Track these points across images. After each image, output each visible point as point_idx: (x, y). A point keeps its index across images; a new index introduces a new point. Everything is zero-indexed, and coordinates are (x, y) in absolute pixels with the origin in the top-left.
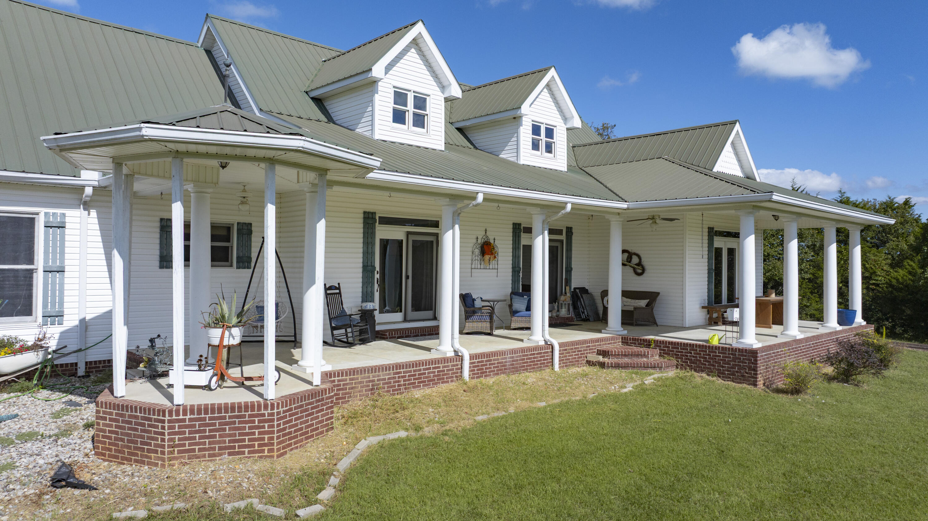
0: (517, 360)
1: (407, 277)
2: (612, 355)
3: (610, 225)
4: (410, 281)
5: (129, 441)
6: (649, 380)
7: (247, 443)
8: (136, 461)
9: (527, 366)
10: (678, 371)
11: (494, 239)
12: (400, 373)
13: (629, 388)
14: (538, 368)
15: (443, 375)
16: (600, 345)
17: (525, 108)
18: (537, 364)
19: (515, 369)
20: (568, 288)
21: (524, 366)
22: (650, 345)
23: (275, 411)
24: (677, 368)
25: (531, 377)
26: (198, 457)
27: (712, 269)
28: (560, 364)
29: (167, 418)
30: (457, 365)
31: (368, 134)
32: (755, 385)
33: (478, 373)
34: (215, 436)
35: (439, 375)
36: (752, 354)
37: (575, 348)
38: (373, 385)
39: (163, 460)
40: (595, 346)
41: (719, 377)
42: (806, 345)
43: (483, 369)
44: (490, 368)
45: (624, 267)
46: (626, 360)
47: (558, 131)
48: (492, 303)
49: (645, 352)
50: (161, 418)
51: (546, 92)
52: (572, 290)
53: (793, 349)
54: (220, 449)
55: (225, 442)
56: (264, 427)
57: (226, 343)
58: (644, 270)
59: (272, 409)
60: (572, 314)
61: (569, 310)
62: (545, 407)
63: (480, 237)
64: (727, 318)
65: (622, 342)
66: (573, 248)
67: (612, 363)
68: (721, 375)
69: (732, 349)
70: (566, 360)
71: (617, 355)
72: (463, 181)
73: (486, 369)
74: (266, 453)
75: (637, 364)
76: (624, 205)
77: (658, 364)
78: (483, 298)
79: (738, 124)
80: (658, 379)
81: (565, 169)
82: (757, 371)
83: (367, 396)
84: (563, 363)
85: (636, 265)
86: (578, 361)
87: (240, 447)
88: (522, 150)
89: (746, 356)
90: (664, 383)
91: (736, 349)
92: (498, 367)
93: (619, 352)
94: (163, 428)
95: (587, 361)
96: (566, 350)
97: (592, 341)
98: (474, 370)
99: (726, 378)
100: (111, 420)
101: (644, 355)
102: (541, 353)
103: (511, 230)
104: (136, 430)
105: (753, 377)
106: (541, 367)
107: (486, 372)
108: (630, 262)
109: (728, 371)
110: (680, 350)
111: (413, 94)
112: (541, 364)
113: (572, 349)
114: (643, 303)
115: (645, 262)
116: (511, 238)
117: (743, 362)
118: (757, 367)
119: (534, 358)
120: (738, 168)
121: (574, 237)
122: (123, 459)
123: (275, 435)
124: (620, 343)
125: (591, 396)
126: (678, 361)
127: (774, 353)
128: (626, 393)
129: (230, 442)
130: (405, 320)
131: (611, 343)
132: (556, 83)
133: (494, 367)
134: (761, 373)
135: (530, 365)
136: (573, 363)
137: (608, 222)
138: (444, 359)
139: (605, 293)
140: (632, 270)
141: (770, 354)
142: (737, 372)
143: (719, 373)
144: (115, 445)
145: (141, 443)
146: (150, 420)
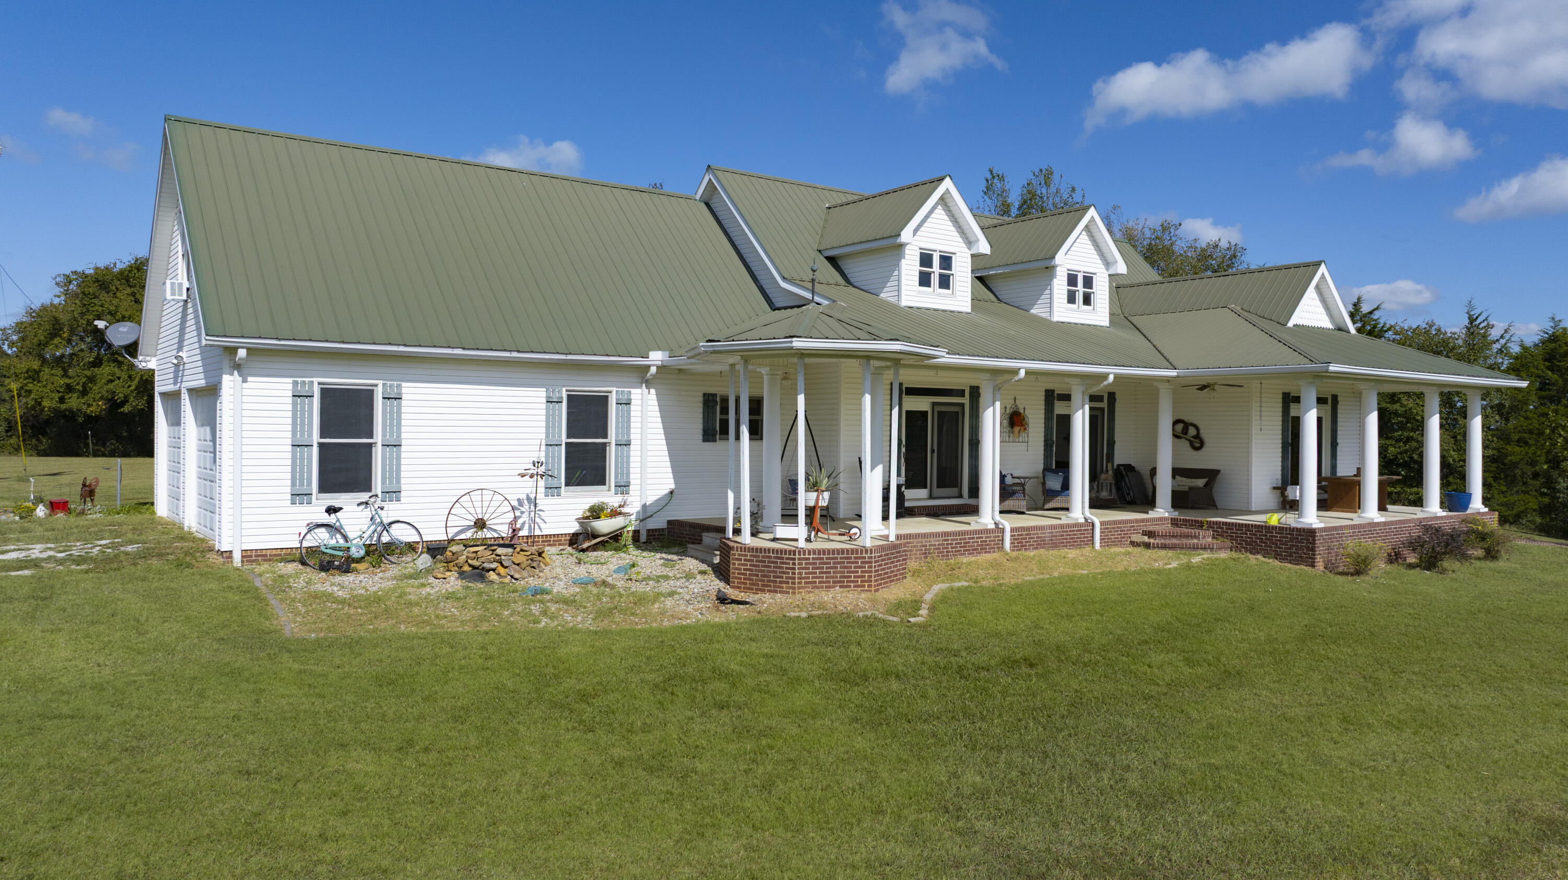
0: (1056, 536)
1: (933, 451)
2: (1158, 536)
3: (1158, 394)
4: (935, 455)
5: (762, 576)
6: (1196, 560)
7: (852, 579)
8: (769, 591)
9: (1066, 542)
10: (1233, 553)
11: (1024, 409)
12: (948, 540)
13: (1174, 564)
14: (1077, 545)
15: (986, 545)
16: (1146, 525)
17: (1060, 258)
18: (1077, 542)
19: (1054, 545)
20: (1110, 465)
21: (1063, 543)
22: (1202, 526)
23: (873, 555)
24: (1231, 550)
25: (1072, 553)
26: (818, 588)
27: (1288, 442)
28: (1101, 543)
29: (797, 556)
30: (999, 537)
31: (893, 300)
32: (1313, 566)
33: (1018, 546)
34: (830, 573)
35: (982, 545)
36: (1311, 533)
37: (1118, 528)
38: (925, 550)
39: (794, 588)
40: (1140, 526)
41: (1276, 558)
42: (1384, 529)
43: (1022, 542)
44: (1030, 542)
45: (1177, 440)
46: (1175, 541)
47: (1098, 279)
48: (1022, 480)
49: (1195, 533)
50: (792, 556)
51: (1084, 236)
52: (1115, 467)
53: (1364, 531)
54: (834, 582)
55: (837, 577)
56: (865, 567)
57: (820, 505)
58: (1202, 444)
59: (871, 553)
60: (1114, 495)
61: (1111, 491)
62: (1088, 575)
63: (1008, 407)
64: (1288, 496)
65: (1172, 524)
66: (1116, 418)
67: (1158, 544)
68: (1278, 556)
69: (1290, 528)
70: (1108, 539)
71: (1164, 536)
72: (1007, 358)
73: (1026, 542)
74: (866, 588)
75: (1186, 544)
76: (1174, 373)
77: (1209, 545)
78: (1014, 475)
79: (1323, 265)
80: (1208, 559)
81: (1106, 323)
82: (1315, 551)
83: (921, 559)
84: (1105, 542)
85: (1193, 437)
86: (1121, 541)
87: (848, 582)
88: (1056, 305)
89: (1303, 535)
90: (1213, 564)
91: (1293, 528)
92: (1037, 541)
93: (1166, 532)
94: (794, 564)
95: (1131, 542)
96: (1107, 528)
97: (1137, 521)
98: (1014, 543)
99: (1284, 559)
100: (745, 560)
101: (1195, 536)
102: (1081, 530)
103: (1043, 398)
104: (770, 567)
105: (1311, 558)
106: (1080, 545)
107: (1026, 546)
108: (1186, 434)
109: (1285, 552)
110: (1234, 531)
111: (939, 254)
112: (1081, 541)
113: (1114, 528)
114: (1201, 482)
115: (1204, 434)
116: (1043, 407)
117: (1301, 543)
118: (1315, 547)
119: (1074, 535)
120: (1326, 318)
121: (1117, 405)
122: (757, 590)
123: (873, 574)
124: (1169, 525)
125: (1133, 569)
126: (1232, 543)
127: (1337, 534)
128: (1170, 569)
129: (841, 577)
130: (931, 497)
131: (1158, 524)
132: (1096, 224)
133: (1033, 541)
134: (1320, 554)
135: (1070, 542)
136: (1118, 542)
137: (1157, 390)
138: (987, 530)
139: (1153, 472)
140: (1188, 443)
141: (1333, 534)
142: (1295, 553)
143: (1275, 554)
144: (750, 579)
145: (774, 577)
146: (782, 558)
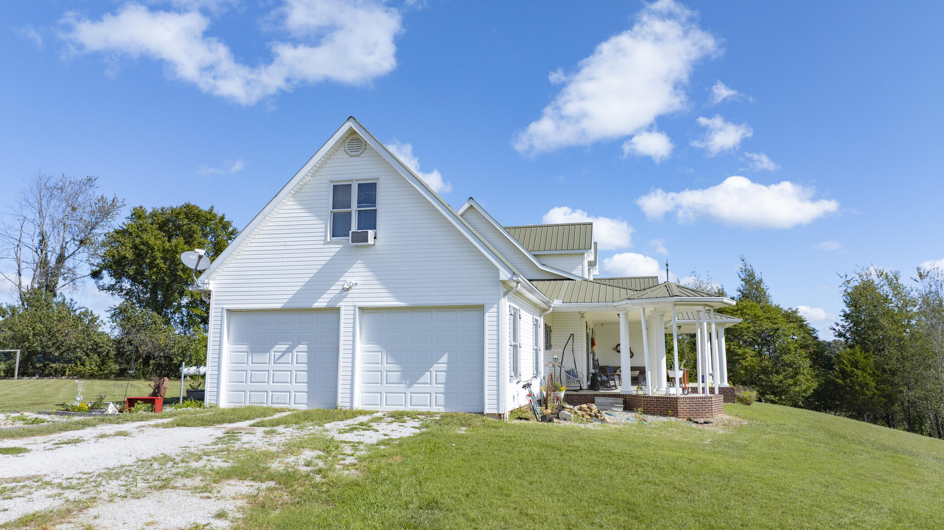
144: (689, 413)
145: (702, 410)
146: (706, 401)
